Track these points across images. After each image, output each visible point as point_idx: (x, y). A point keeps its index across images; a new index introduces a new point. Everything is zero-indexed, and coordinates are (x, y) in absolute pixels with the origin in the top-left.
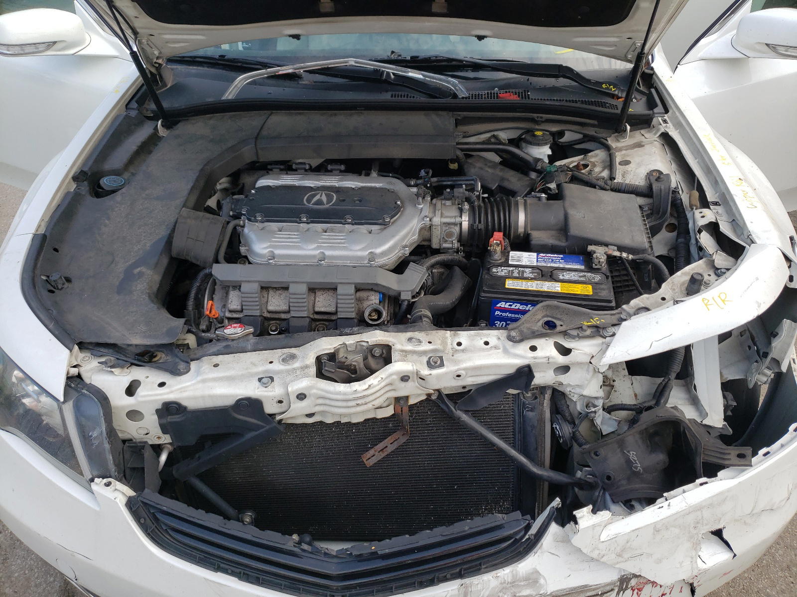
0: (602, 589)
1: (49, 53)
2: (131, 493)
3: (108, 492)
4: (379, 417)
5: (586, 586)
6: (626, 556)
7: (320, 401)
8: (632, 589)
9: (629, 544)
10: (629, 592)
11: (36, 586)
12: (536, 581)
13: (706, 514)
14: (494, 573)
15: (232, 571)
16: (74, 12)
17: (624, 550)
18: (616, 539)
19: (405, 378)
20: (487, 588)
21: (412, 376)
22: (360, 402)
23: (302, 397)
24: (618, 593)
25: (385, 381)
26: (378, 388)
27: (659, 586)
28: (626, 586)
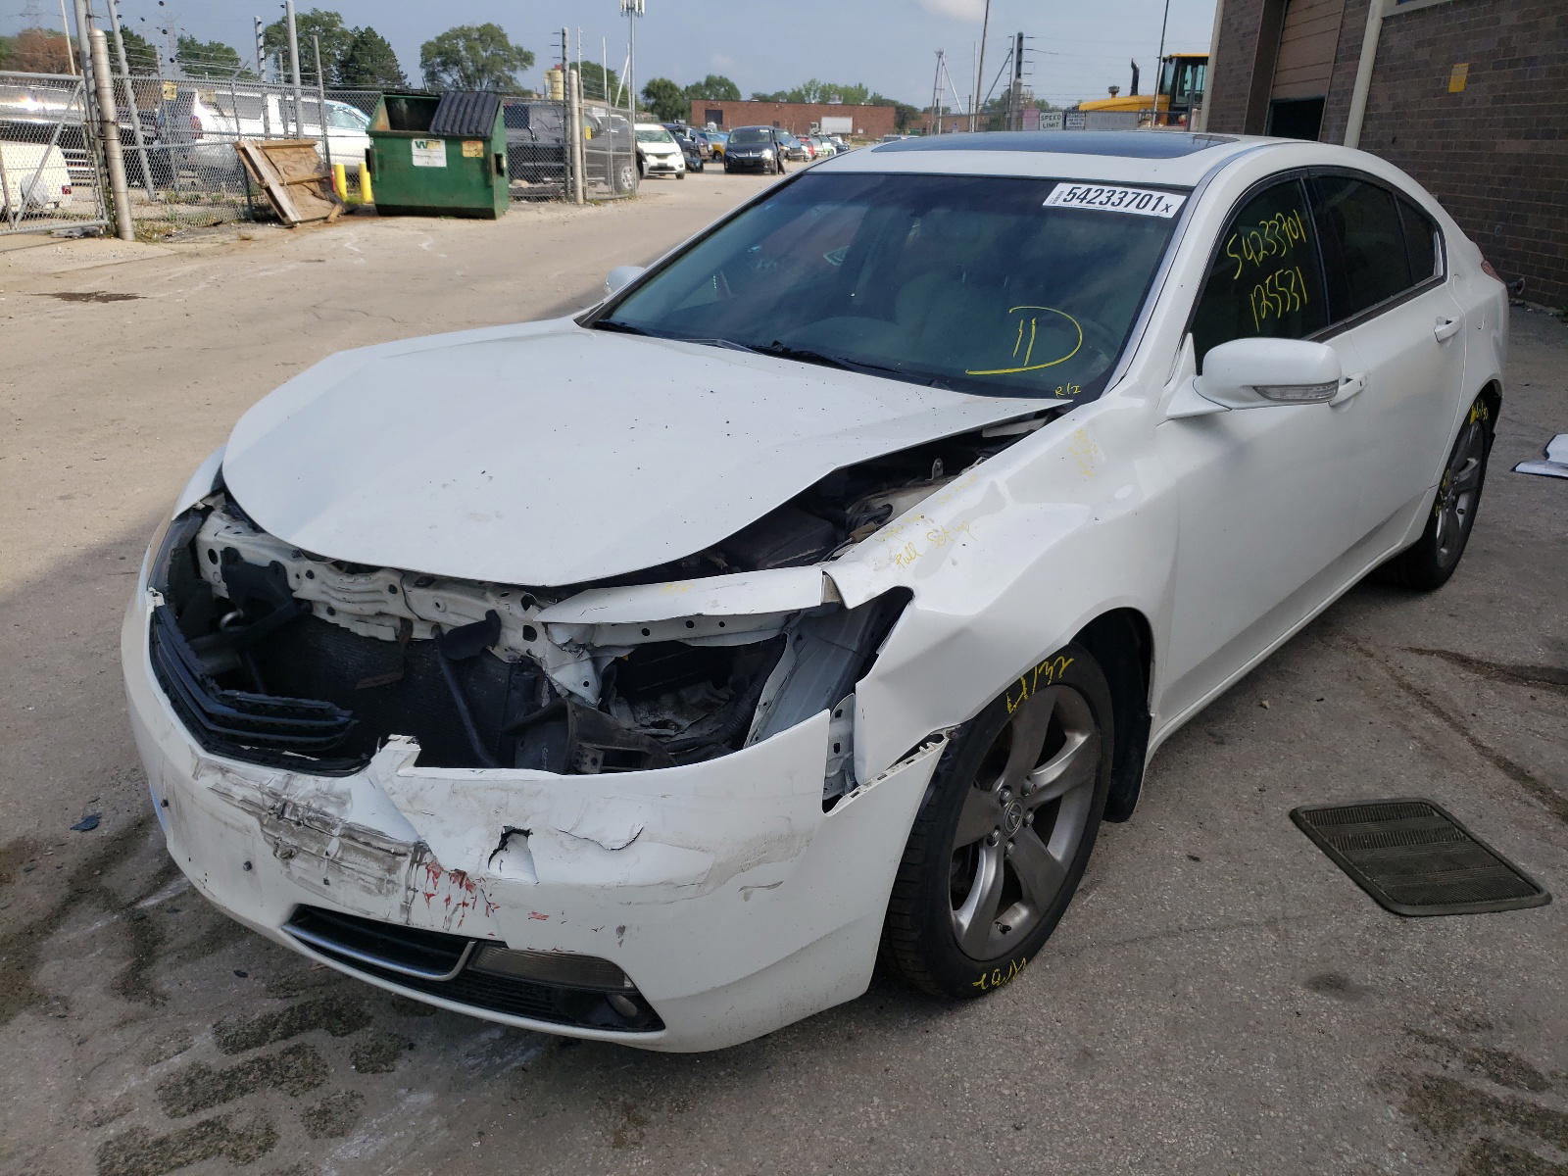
0: (395, 846)
2: (162, 605)
3: (150, 599)
4: (383, 637)
5: (382, 834)
6: (416, 807)
7: (324, 588)
8: (426, 868)
9: (423, 792)
10: (422, 868)
12: (344, 804)
13: (513, 801)
17: (416, 797)
18: (420, 780)
19: (393, 589)
20: (306, 787)
21: (399, 589)
22: (348, 597)
23: (310, 575)
24: (412, 864)
25: (372, 583)
26: (362, 588)
27: (457, 884)
28: (421, 859)
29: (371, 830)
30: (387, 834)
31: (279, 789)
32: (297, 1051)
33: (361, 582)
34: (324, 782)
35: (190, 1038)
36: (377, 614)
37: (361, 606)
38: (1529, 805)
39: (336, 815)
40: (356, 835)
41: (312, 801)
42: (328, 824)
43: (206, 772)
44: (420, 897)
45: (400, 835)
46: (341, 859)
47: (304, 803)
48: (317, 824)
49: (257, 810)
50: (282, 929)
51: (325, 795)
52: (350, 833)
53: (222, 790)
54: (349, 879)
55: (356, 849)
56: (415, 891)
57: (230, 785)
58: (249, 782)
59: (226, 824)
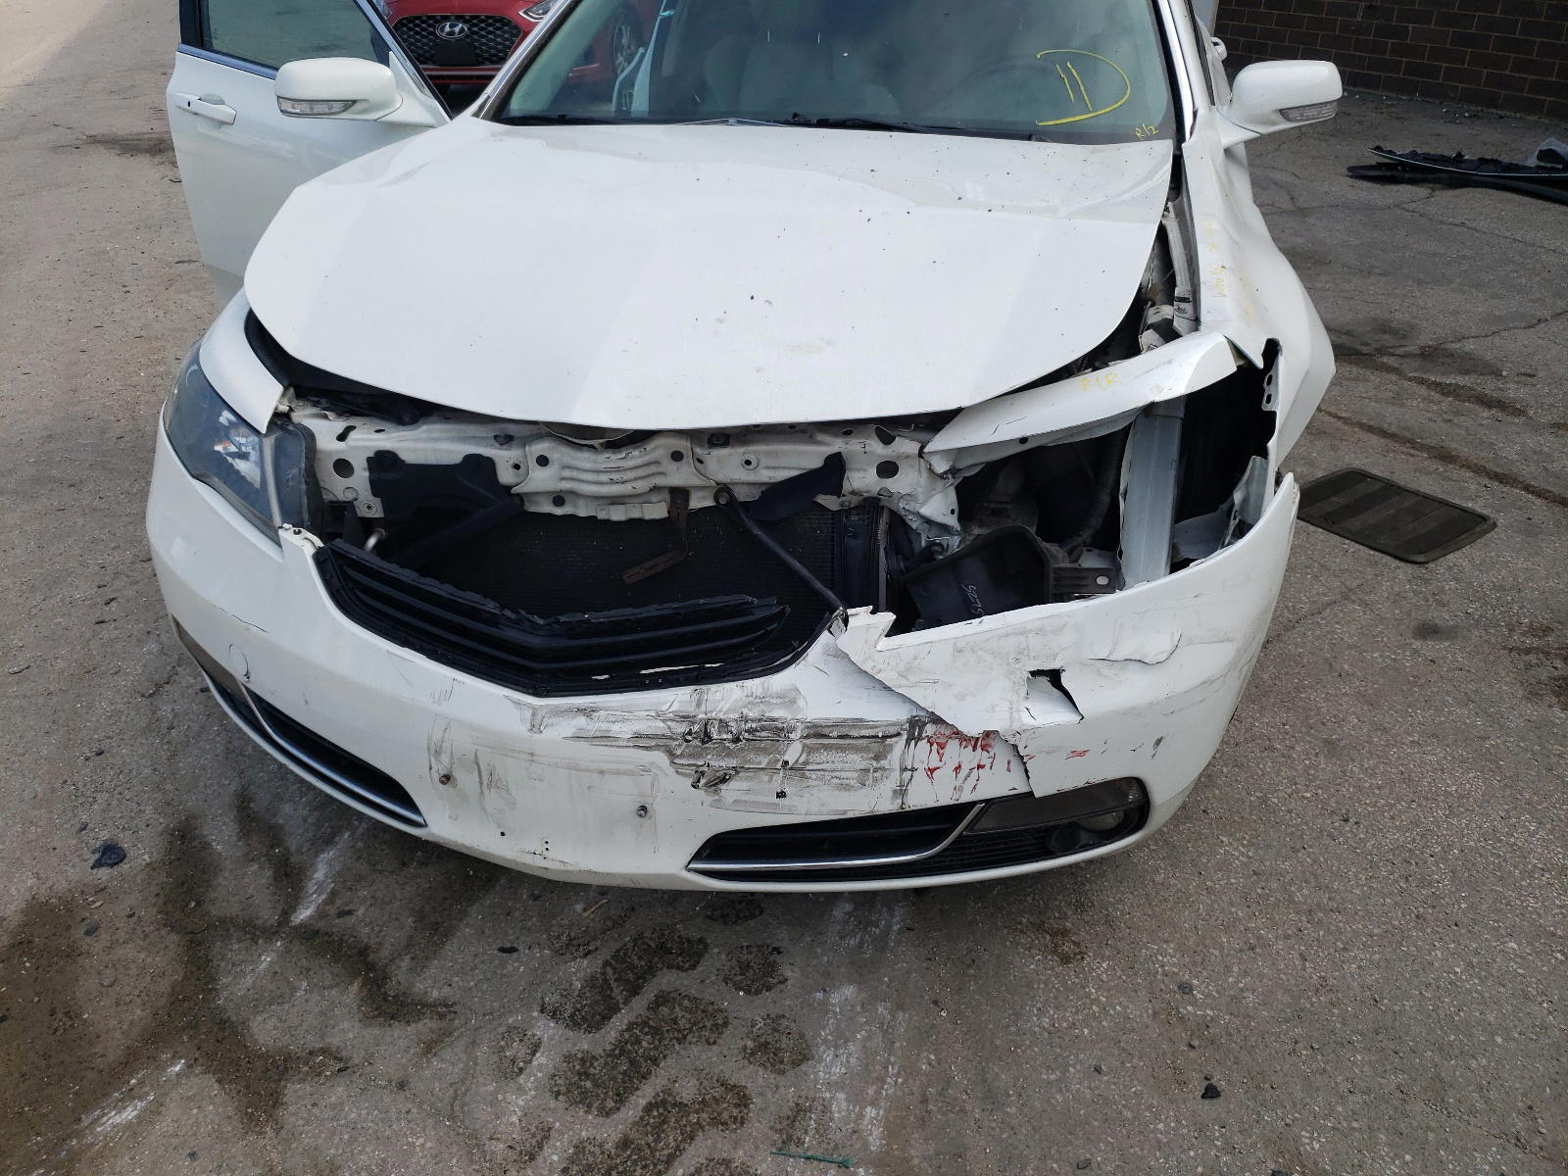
0: (883, 729)
1: (344, 115)
2: (319, 543)
3: (297, 540)
4: (647, 517)
5: (861, 720)
6: (913, 679)
7: (567, 473)
8: (929, 741)
9: (918, 661)
10: (923, 744)
11: (205, 786)
12: (793, 701)
13: (1035, 642)
14: (740, 683)
15: (421, 646)
16: (387, 65)
17: (909, 669)
18: (898, 650)
19: (677, 456)
20: (728, 699)
21: (687, 454)
22: (615, 476)
23: (543, 461)
24: (908, 742)
25: (648, 453)
26: (639, 462)
27: (970, 748)
28: (920, 734)
29: (845, 720)
30: (868, 719)
31: (690, 709)
32: (662, 1000)
33: (635, 456)
34: (754, 685)
35: (529, 1033)
36: (651, 490)
37: (635, 484)
38: (1412, 455)
39: (789, 717)
40: (826, 731)
41: (745, 711)
42: (783, 729)
43: (554, 720)
44: (921, 776)
45: (888, 713)
46: (806, 763)
47: (736, 716)
48: (764, 734)
49: (661, 742)
50: (689, 870)
51: (763, 699)
52: (817, 732)
53: (591, 734)
54: (816, 783)
55: (827, 747)
56: (913, 770)
57: (605, 726)
58: (637, 713)
59: (602, 772)
